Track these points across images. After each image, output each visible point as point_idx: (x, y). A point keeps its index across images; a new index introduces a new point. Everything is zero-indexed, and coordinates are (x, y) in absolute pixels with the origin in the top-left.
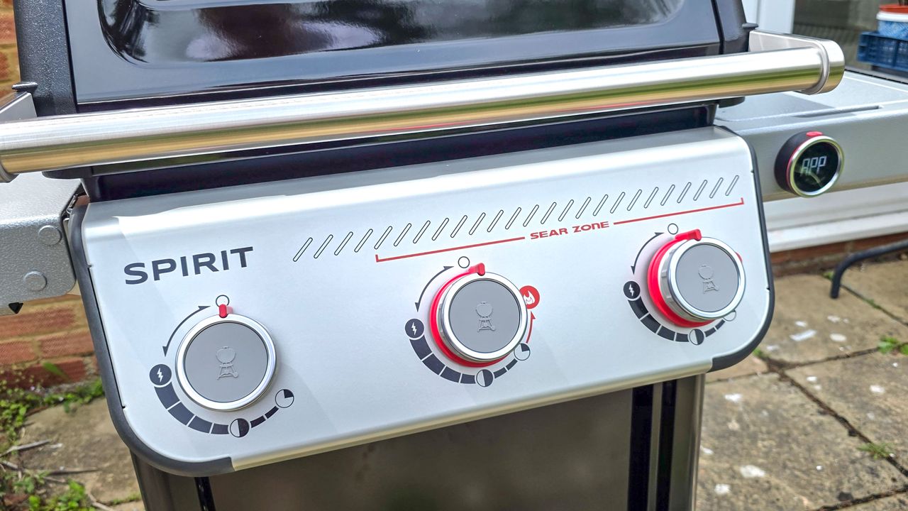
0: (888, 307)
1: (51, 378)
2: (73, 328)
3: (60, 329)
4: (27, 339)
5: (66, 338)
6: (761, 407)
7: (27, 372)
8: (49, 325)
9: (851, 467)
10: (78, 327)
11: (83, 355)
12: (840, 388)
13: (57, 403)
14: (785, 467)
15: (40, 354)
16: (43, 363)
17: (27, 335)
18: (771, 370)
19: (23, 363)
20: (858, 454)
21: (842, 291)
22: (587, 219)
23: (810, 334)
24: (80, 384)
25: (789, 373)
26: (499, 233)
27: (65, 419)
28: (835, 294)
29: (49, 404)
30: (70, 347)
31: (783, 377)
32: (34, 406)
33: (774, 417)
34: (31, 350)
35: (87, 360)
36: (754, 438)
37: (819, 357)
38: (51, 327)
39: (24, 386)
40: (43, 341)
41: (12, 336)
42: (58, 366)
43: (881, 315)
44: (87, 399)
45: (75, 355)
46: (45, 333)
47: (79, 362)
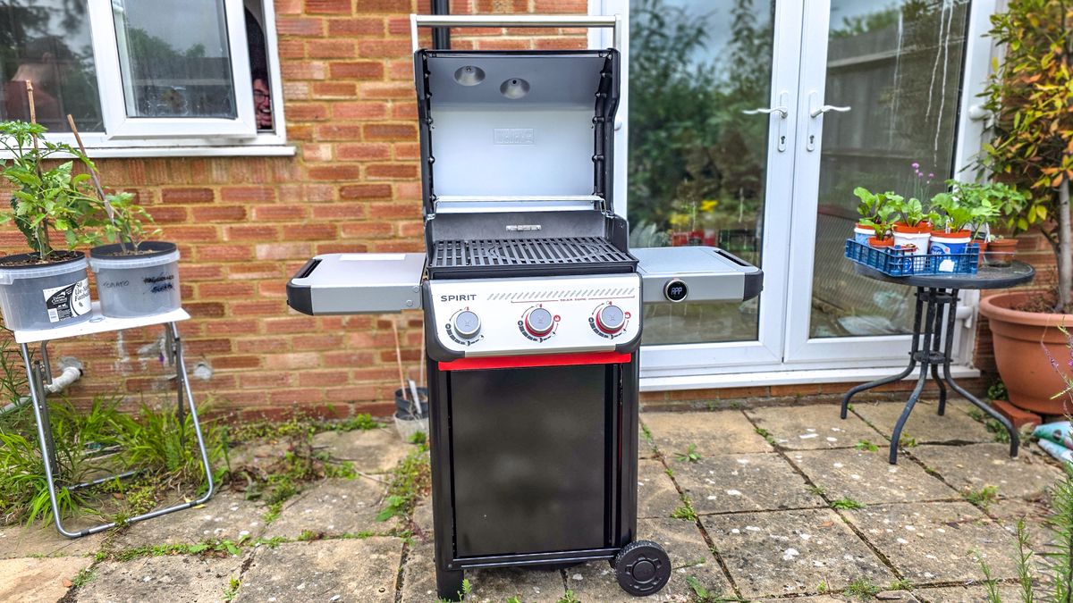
0: (878, 427)
1: (331, 414)
2: (346, 385)
3: (340, 385)
4: (320, 388)
5: (341, 390)
6: (758, 466)
7: (319, 408)
8: (335, 381)
9: (795, 496)
10: (349, 384)
11: (350, 402)
12: (813, 463)
13: (332, 429)
14: (755, 492)
15: (326, 398)
16: (326, 404)
17: (321, 386)
18: (775, 451)
19: (316, 403)
20: (804, 491)
21: (849, 412)
22: (580, 297)
23: (814, 436)
24: (345, 420)
25: (786, 453)
26: (551, 298)
27: (336, 438)
28: (844, 416)
29: (327, 430)
30: (343, 396)
31: (781, 455)
32: (319, 430)
33: (762, 472)
34: (321, 396)
35: (351, 405)
36: (743, 479)
37: (811, 448)
38: (335, 383)
39: (315, 416)
40: (328, 391)
41: (312, 385)
42: (335, 407)
43: (871, 430)
44: (348, 429)
45: (344, 401)
46: (330, 386)
47: (346, 407)
